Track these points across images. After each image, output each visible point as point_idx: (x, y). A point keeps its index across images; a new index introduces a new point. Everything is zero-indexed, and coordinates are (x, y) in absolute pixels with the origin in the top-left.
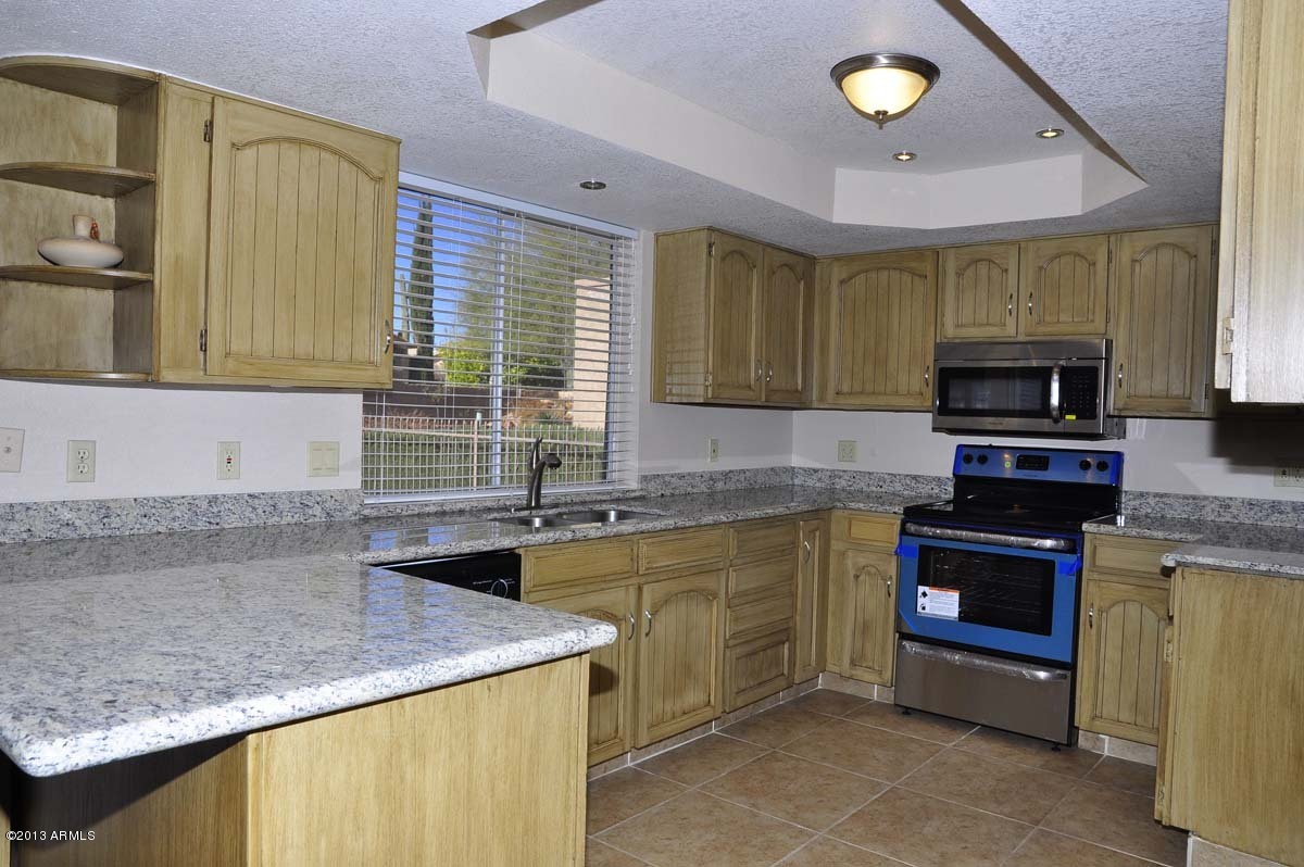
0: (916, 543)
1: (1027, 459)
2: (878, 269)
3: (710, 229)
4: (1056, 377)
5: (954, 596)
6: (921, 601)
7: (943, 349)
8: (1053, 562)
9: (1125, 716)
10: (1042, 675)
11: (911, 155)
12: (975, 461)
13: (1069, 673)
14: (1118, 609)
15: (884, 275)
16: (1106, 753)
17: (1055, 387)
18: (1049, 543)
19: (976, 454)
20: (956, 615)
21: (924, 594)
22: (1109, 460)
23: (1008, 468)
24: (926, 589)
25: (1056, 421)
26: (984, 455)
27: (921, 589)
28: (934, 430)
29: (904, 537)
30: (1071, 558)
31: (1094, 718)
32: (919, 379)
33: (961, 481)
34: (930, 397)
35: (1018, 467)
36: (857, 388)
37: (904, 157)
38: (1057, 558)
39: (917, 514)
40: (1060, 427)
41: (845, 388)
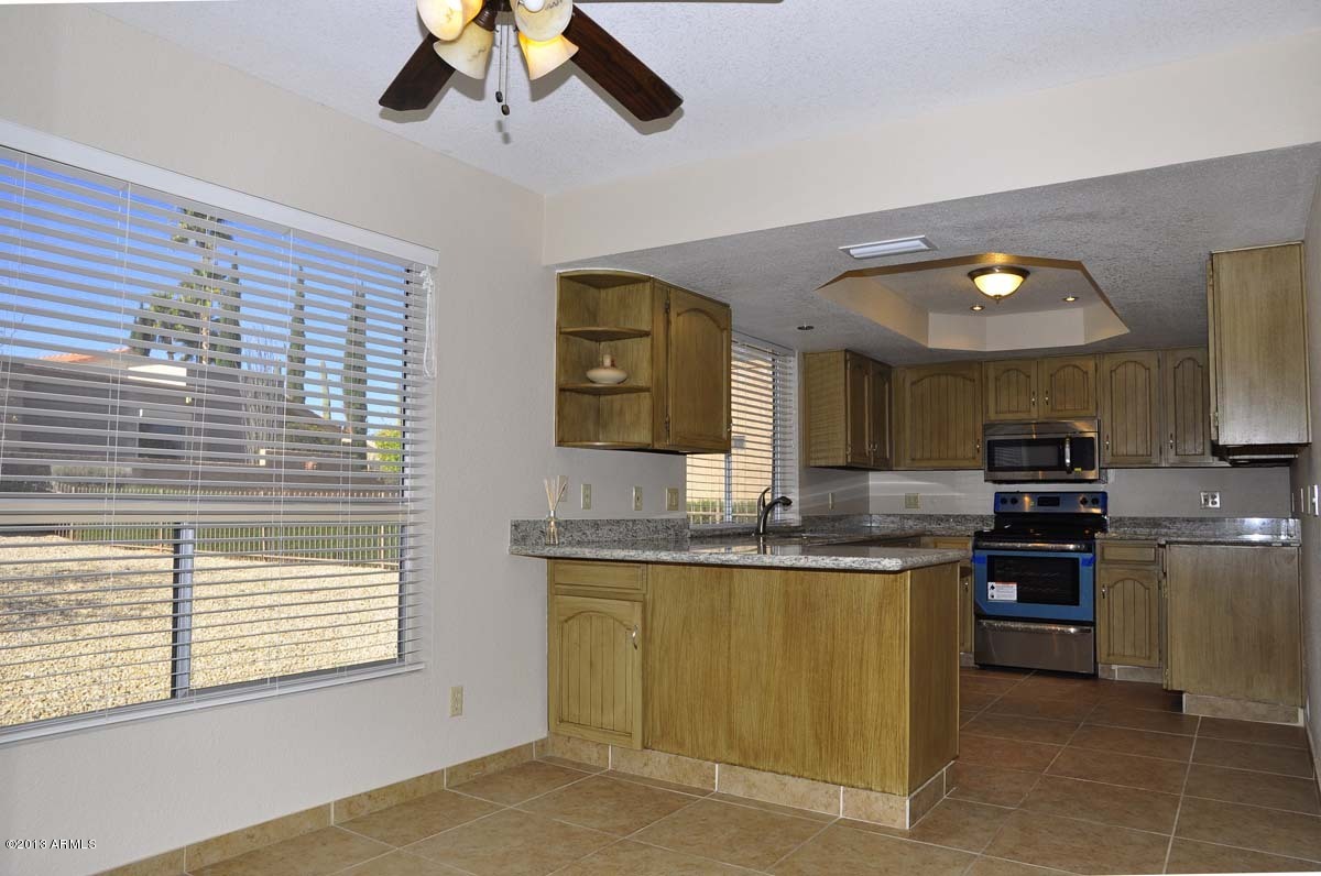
0: (985, 553)
1: (1043, 499)
2: (939, 375)
3: (846, 351)
4: (1067, 445)
5: (1013, 587)
6: (990, 592)
7: (987, 427)
8: (1077, 559)
9: (1129, 652)
10: (1072, 630)
11: (983, 308)
12: (1009, 503)
13: (1092, 629)
14: (1119, 585)
15: (943, 379)
16: (1117, 678)
17: (1068, 450)
18: (1071, 547)
19: (1009, 497)
20: (1015, 598)
21: (993, 587)
22: (1099, 497)
23: (1028, 504)
24: (994, 584)
25: (1069, 472)
26: (1015, 498)
27: (990, 584)
28: (986, 481)
29: (977, 551)
30: (1089, 555)
31: (1109, 655)
32: (973, 447)
33: (1000, 516)
34: (981, 459)
35: (1039, 505)
36: (927, 455)
37: (977, 308)
38: (1080, 556)
39: (979, 535)
40: (1071, 476)
41: (918, 456)
